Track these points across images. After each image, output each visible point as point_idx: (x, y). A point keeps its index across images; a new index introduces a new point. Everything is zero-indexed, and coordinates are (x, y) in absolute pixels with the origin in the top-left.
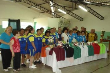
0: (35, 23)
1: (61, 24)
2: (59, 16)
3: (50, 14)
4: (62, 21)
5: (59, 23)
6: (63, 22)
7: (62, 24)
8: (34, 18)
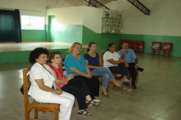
0: (50, 18)
1: (105, 20)
4: (108, 14)
5: (103, 18)
6: (110, 16)
8: (47, 8)
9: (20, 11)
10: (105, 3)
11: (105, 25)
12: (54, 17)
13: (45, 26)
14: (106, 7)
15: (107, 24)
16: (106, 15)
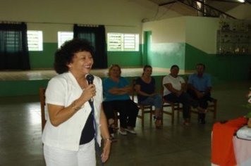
0: (147, 35)
2: (217, 12)
3: (192, 6)
4: (228, 26)
5: (218, 32)
6: (231, 29)
7: (226, 36)
8: (143, 21)
9: (106, 27)
10: (228, 10)
11: (223, 42)
12: (150, 32)
13: (140, 45)
14: (228, 15)
15: (225, 40)
16: (224, 27)
